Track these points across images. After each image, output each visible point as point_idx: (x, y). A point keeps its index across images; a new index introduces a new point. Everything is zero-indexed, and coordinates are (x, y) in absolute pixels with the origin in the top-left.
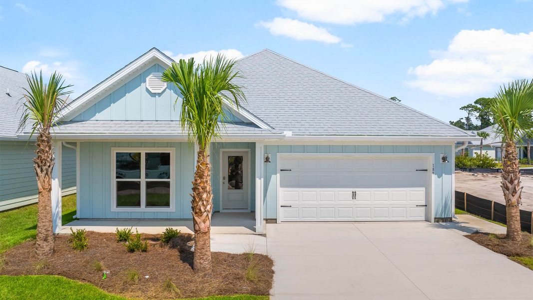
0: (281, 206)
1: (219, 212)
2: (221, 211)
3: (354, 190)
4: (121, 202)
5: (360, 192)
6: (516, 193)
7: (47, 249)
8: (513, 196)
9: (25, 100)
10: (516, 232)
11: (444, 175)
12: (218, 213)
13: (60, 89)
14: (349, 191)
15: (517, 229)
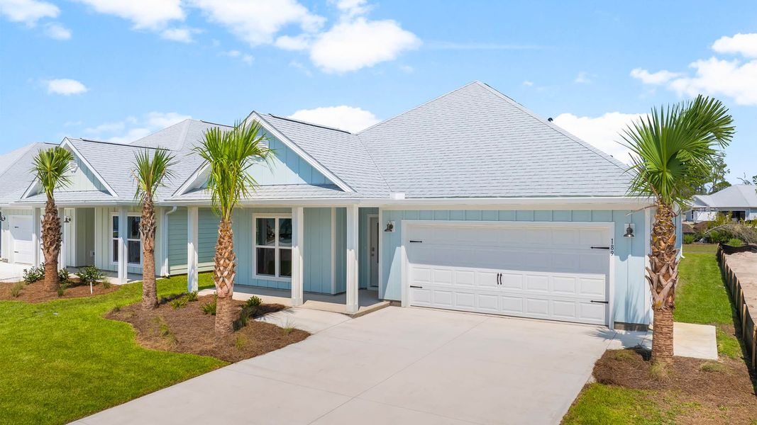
0: (411, 287)
1: (366, 289)
2: (369, 288)
3: (500, 271)
4: (260, 270)
5: (507, 274)
6: (662, 288)
7: (149, 303)
8: (658, 293)
9: (137, 173)
10: (658, 351)
11: (630, 256)
12: (365, 291)
13: (166, 159)
14: (492, 273)
15: (660, 347)
